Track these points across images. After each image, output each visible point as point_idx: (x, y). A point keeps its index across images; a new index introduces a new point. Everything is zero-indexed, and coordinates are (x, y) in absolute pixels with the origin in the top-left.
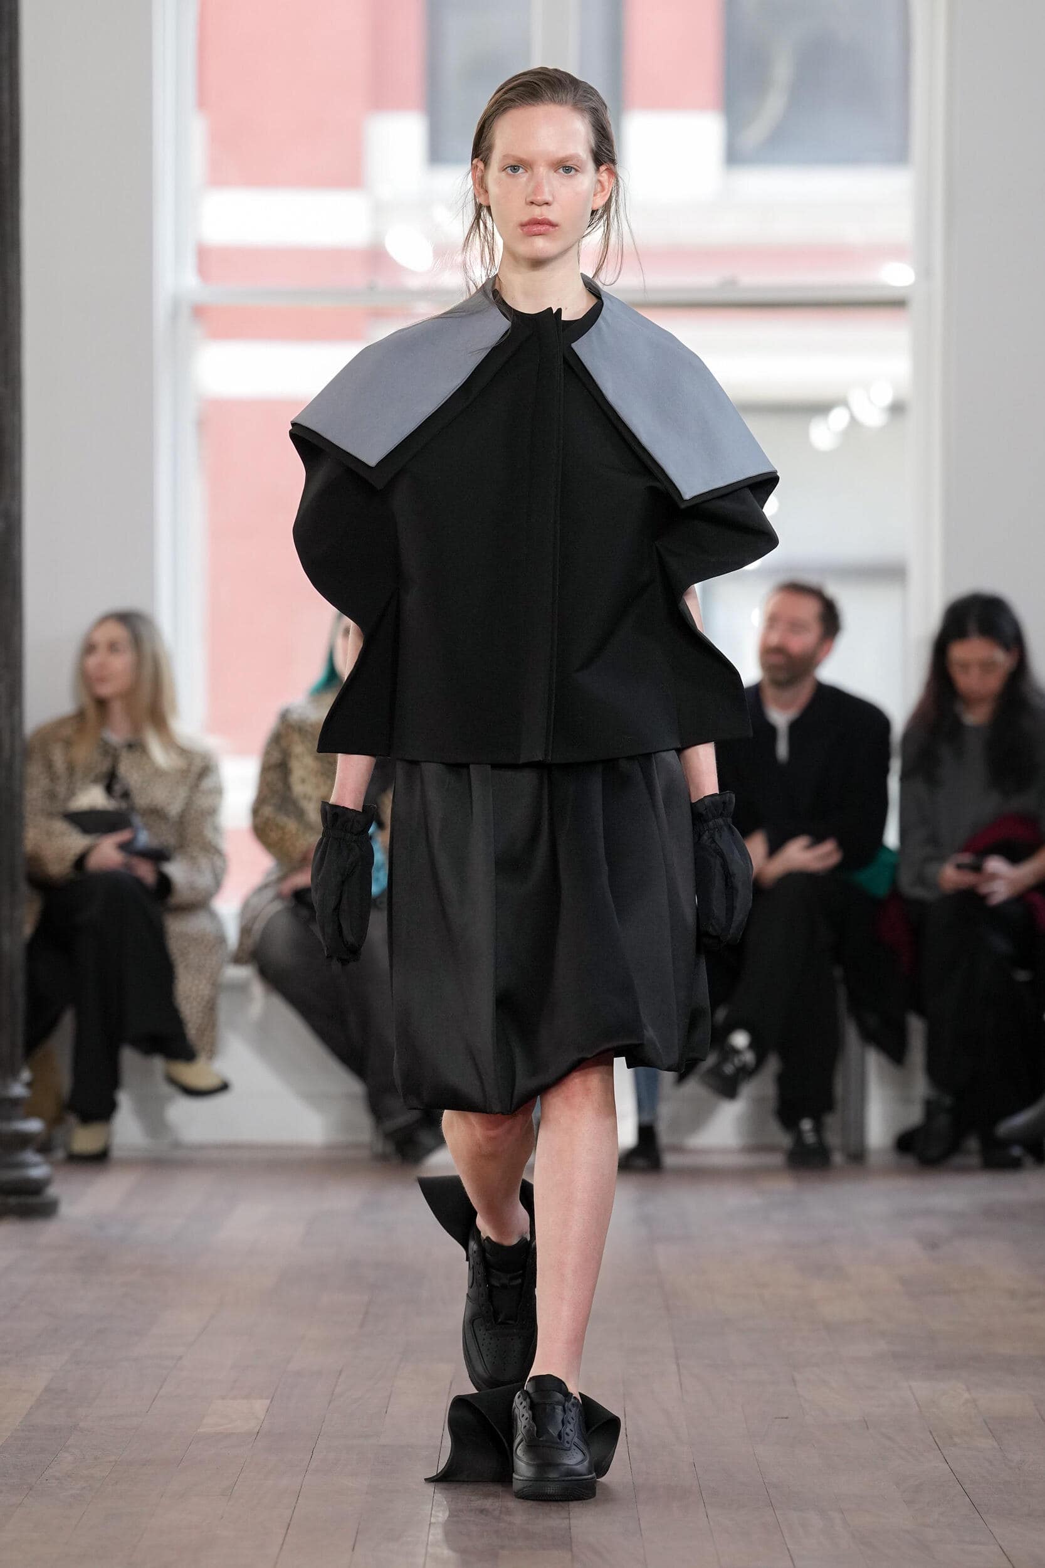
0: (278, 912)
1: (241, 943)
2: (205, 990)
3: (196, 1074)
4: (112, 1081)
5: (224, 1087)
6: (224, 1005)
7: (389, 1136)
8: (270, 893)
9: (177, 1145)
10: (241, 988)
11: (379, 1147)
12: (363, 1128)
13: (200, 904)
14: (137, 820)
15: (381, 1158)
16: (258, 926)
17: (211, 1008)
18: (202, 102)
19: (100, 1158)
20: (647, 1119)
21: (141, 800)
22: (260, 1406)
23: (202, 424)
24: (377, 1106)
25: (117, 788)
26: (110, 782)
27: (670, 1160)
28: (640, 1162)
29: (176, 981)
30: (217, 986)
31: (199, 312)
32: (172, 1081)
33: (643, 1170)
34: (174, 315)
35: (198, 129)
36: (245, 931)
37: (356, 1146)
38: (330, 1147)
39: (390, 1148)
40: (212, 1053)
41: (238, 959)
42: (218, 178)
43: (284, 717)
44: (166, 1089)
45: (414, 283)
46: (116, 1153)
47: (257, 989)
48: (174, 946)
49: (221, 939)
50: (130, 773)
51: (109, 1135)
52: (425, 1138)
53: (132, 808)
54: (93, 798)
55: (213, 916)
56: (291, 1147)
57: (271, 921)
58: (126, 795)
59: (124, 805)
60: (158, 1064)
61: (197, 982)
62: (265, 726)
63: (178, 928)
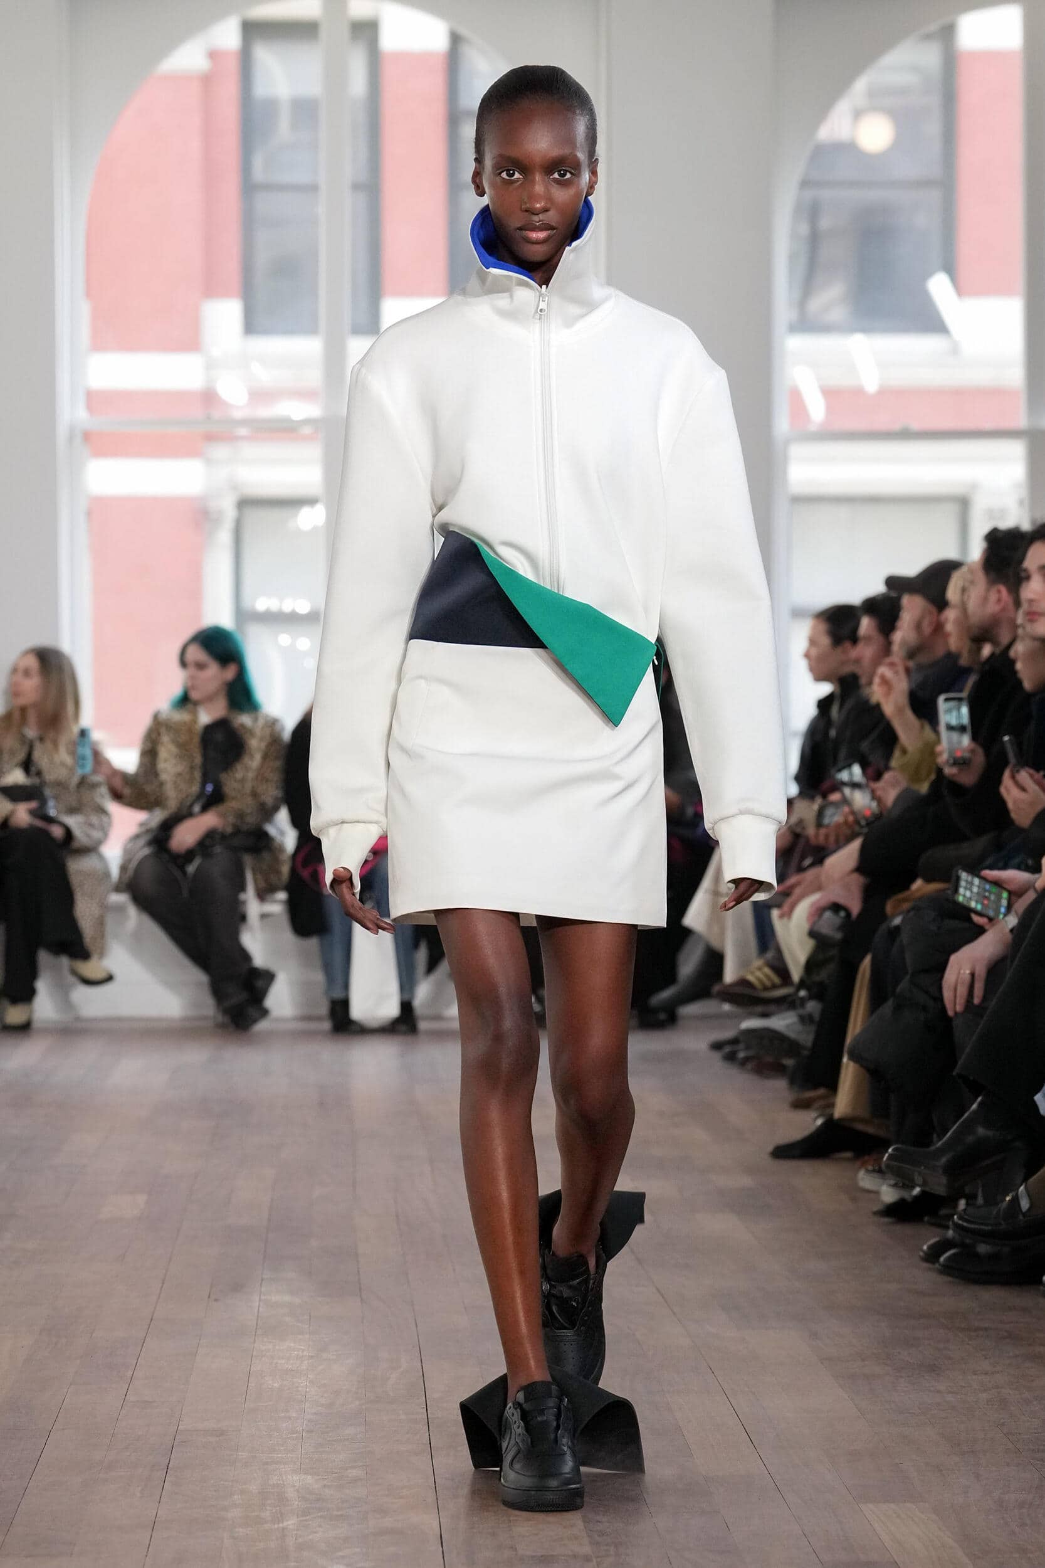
0: (146, 857)
1: (120, 877)
2: (96, 911)
3: (90, 969)
4: (32, 974)
5: (109, 978)
6: (110, 920)
7: (226, 1011)
8: (142, 842)
9: (78, 1019)
10: (120, 909)
11: (220, 1018)
12: (208, 1006)
13: (90, 850)
14: (48, 792)
15: (221, 1026)
16: (133, 865)
17: (101, 923)
18: (88, 294)
19: (25, 1028)
20: (406, 997)
21: (49, 776)
22: (142, 1199)
23: (89, 514)
24: (218, 991)
25: (33, 769)
26: (27, 765)
27: (423, 1025)
28: (403, 1028)
29: (75, 905)
30: (105, 907)
31: (87, 436)
32: (74, 972)
33: (405, 1033)
34: (71, 439)
35: (85, 309)
36: (123, 868)
37: (205, 1018)
38: (185, 1019)
39: (227, 1019)
40: (102, 955)
41: (118, 889)
42: (99, 345)
43: (156, 717)
44: (72, 979)
45: (238, 414)
46: (36, 1025)
47: (132, 912)
48: (75, 880)
49: (107, 874)
50: (41, 757)
51: (31, 1012)
52: (252, 1011)
53: (43, 784)
54: (16, 777)
55: (101, 857)
56: (160, 1019)
57: (141, 863)
58: (39, 774)
59: (36, 781)
60: (65, 961)
61: (89, 905)
62: (143, 723)
63: (77, 867)
